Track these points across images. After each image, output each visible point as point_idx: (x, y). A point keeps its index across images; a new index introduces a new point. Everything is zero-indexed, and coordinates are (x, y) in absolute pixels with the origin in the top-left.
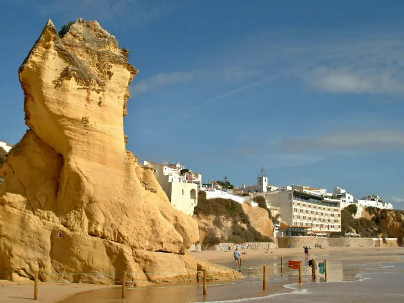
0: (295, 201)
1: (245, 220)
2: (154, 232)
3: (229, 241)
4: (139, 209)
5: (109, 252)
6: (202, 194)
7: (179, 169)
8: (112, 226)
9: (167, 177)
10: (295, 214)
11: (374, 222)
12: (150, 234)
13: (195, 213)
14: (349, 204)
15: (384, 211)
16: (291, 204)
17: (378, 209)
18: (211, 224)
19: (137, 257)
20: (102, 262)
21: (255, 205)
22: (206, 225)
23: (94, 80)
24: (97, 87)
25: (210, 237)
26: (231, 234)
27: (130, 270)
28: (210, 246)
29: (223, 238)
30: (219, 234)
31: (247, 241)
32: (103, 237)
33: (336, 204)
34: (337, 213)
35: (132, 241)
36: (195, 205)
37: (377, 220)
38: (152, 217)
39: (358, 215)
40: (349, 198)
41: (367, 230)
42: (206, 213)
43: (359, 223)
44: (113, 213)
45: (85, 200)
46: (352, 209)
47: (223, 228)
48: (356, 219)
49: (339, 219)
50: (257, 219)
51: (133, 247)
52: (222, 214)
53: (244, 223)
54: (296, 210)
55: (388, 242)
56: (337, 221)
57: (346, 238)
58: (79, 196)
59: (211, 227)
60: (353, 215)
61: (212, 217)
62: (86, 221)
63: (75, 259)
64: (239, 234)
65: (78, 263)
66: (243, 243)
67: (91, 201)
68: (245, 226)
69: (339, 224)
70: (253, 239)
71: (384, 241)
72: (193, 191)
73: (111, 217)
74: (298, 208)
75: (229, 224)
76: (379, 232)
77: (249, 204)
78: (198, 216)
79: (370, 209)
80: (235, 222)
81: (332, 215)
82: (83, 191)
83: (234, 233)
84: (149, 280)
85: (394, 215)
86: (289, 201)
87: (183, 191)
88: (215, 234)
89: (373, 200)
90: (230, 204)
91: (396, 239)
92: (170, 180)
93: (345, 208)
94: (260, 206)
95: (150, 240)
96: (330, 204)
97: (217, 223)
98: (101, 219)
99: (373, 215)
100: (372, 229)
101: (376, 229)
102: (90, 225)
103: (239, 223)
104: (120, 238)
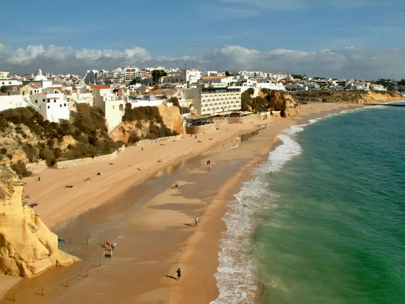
0: (203, 95)
1: (160, 120)
2: (35, 254)
3: (147, 137)
4: (28, 246)
5: (17, 264)
6: (129, 105)
7: (112, 88)
8: (18, 254)
9: (102, 97)
10: (203, 104)
11: (266, 99)
12: (33, 255)
13: (123, 120)
14: (249, 87)
15: (273, 91)
16: (200, 97)
17: (270, 90)
18: (134, 127)
19: (28, 266)
20: (15, 268)
21: (170, 105)
22: (130, 128)
23: (6, 195)
24: (8, 198)
25: (133, 136)
26: (149, 132)
27: (25, 272)
28: (132, 144)
29: (142, 135)
30: (139, 133)
31: (160, 137)
32: (14, 258)
33: (238, 90)
34: (238, 96)
35: (26, 259)
36: (123, 115)
37: (268, 98)
38: (34, 247)
39: (255, 95)
40: (249, 82)
41: (260, 106)
42: (130, 120)
43: (255, 101)
44: (18, 248)
45: (6, 243)
46: (251, 91)
47: (143, 129)
48: (254, 98)
49: (240, 100)
50: (171, 116)
51: (26, 262)
52: (142, 118)
53: (159, 123)
54: (204, 101)
55: (274, 114)
56: (238, 102)
57: (241, 117)
58: (4, 242)
59: (134, 129)
60: (251, 96)
61: (135, 122)
62: (7, 251)
63: (4, 267)
64: (154, 132)
65: (6, 268)
66: (156, 138)
67: (9, 244)
68: (159, 125)
69: (240, 104)
70: (164, 134)
71: (271, 114)
72: (121, 106)
73: (17, 250)
74: (206, 99)
75: (147, 125)
76: (269, 107)
77: (166, 105)
78: (125, 122)
79: (264, 90)
80: (152, 124)
81: (235, 98)
82: (5, 240)
83: (151, 132)
84: (33, 274)
85: (280, 94)
86: (199, 95)
87: (114, 106)
88: (136, 134)
89: (268, 82)
90: (149, 111)
91: (279, 112)
92: (104, 100)
93: (246, 91)
94: (174, 105)
95: (33, 258)
96: (234, 90)
97: (139, 126)
98: (13, 251)
99: (266, 94)
100: (264, 105)
101: (267, 105)
102: (9, 253)
103: (155, 124)
104: (21, 259)
